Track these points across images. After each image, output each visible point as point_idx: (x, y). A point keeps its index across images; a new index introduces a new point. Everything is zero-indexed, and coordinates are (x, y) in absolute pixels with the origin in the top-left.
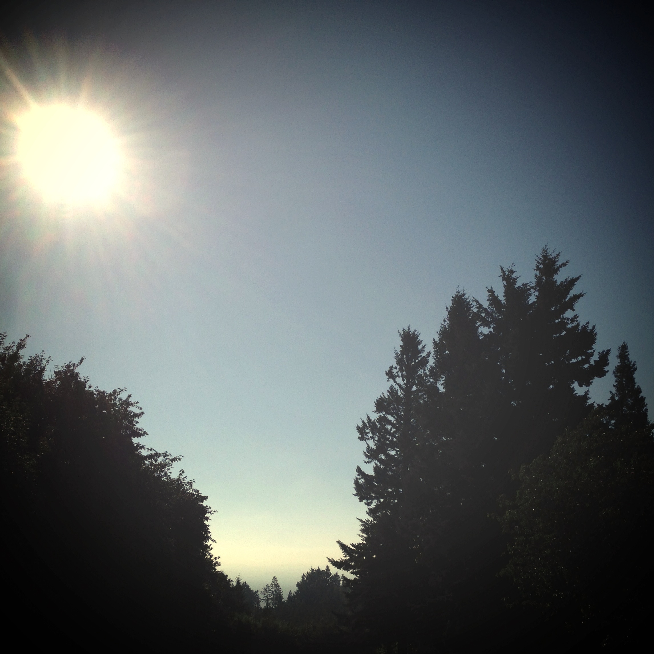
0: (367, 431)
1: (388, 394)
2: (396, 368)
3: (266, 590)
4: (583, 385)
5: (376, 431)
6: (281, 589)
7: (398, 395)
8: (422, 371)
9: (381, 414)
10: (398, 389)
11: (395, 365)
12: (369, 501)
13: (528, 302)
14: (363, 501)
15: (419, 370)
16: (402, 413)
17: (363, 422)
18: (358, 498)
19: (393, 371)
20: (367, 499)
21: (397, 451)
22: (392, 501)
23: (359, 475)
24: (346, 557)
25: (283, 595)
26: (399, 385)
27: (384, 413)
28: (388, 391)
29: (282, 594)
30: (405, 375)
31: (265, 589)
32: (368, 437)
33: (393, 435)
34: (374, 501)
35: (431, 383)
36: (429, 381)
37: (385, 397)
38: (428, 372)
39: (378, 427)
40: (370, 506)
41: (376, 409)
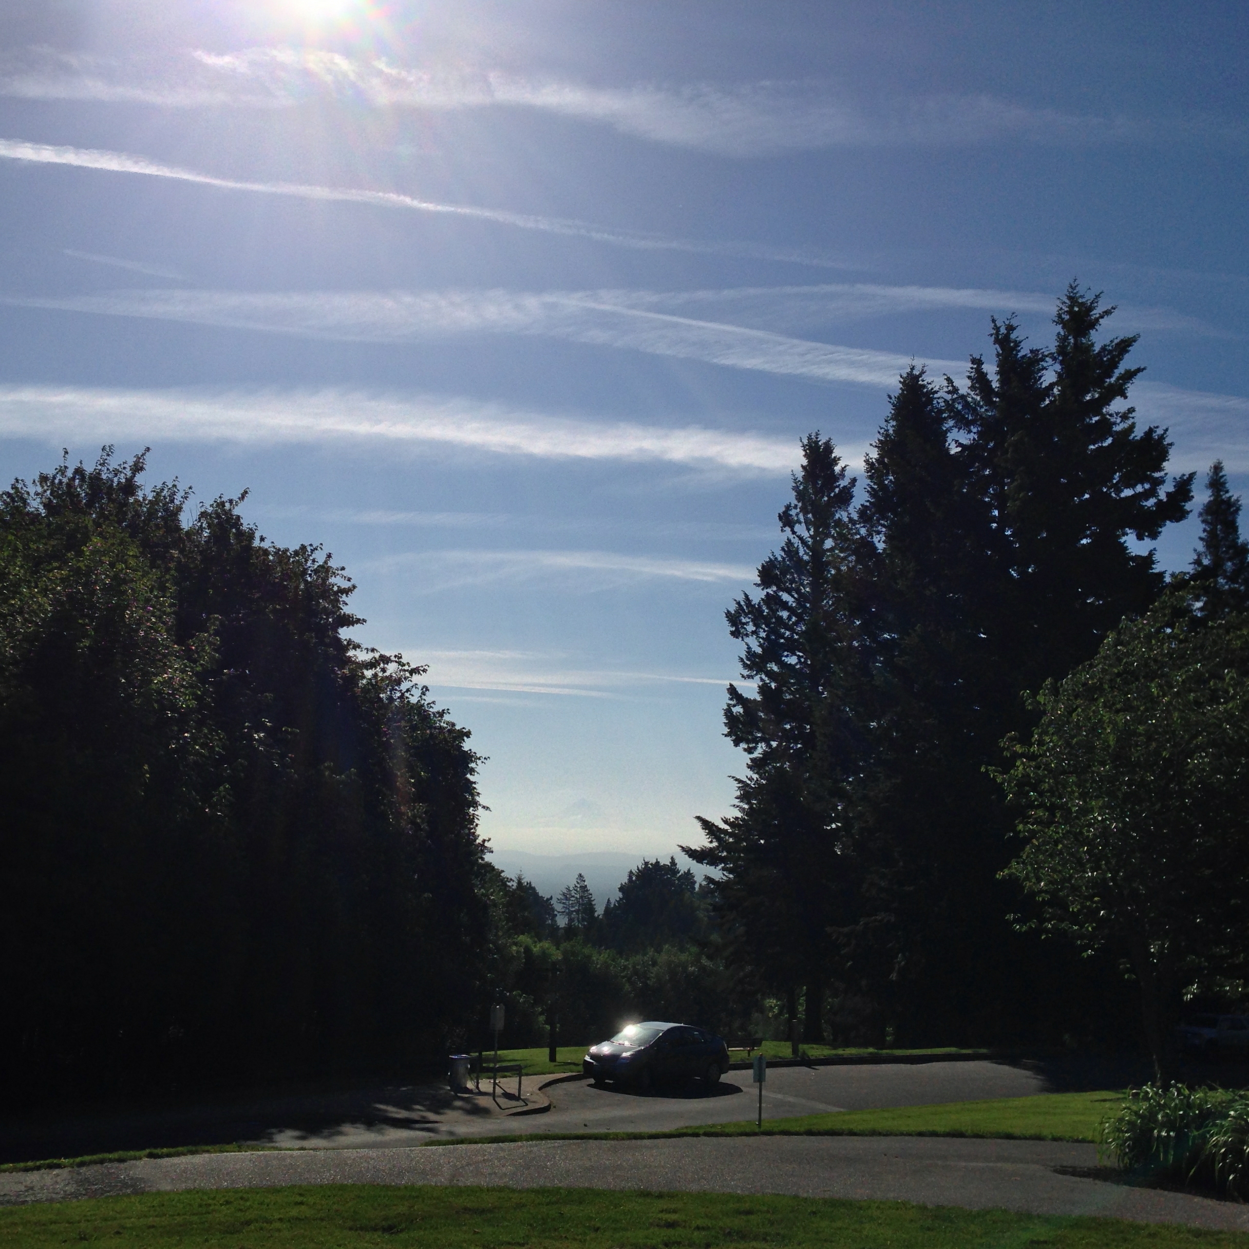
0: (744, 620)
1: (783, 554)
2: (795, 507)
3: (567, 896)
4: (1145, 538)
5: (761, 622)
6: (591, 894)
7: (799, 556)
8: (844, 513)
9: (770, 591)
10: (798, 546)
11: (794, 502)
12: (751, 746)
13: (1041, 384)
14: (741, 744)
15: (836, 511)
16: (808, 589)
17: (739, 603)
18: (732, 740)
19: (790, 513)
20: (748, 742)
21: (799, 657)
22: (791, 746)
23: (731, 699)
24: (711, 842)
25: (596, 904)
26: (801, 538)
27: (775, 588)
28: (783, 549)
29: (593, 903)
30: (811, 520)
31: (563, 894)
32: (747, 631)
33: (792, 628)
34: (760, 745)
35: (862, 536)
36: (858, 532)
37: (776, 559)
38: (854, 516)
39: (765, 614)
40: (753, 753)
41: (762, 580)
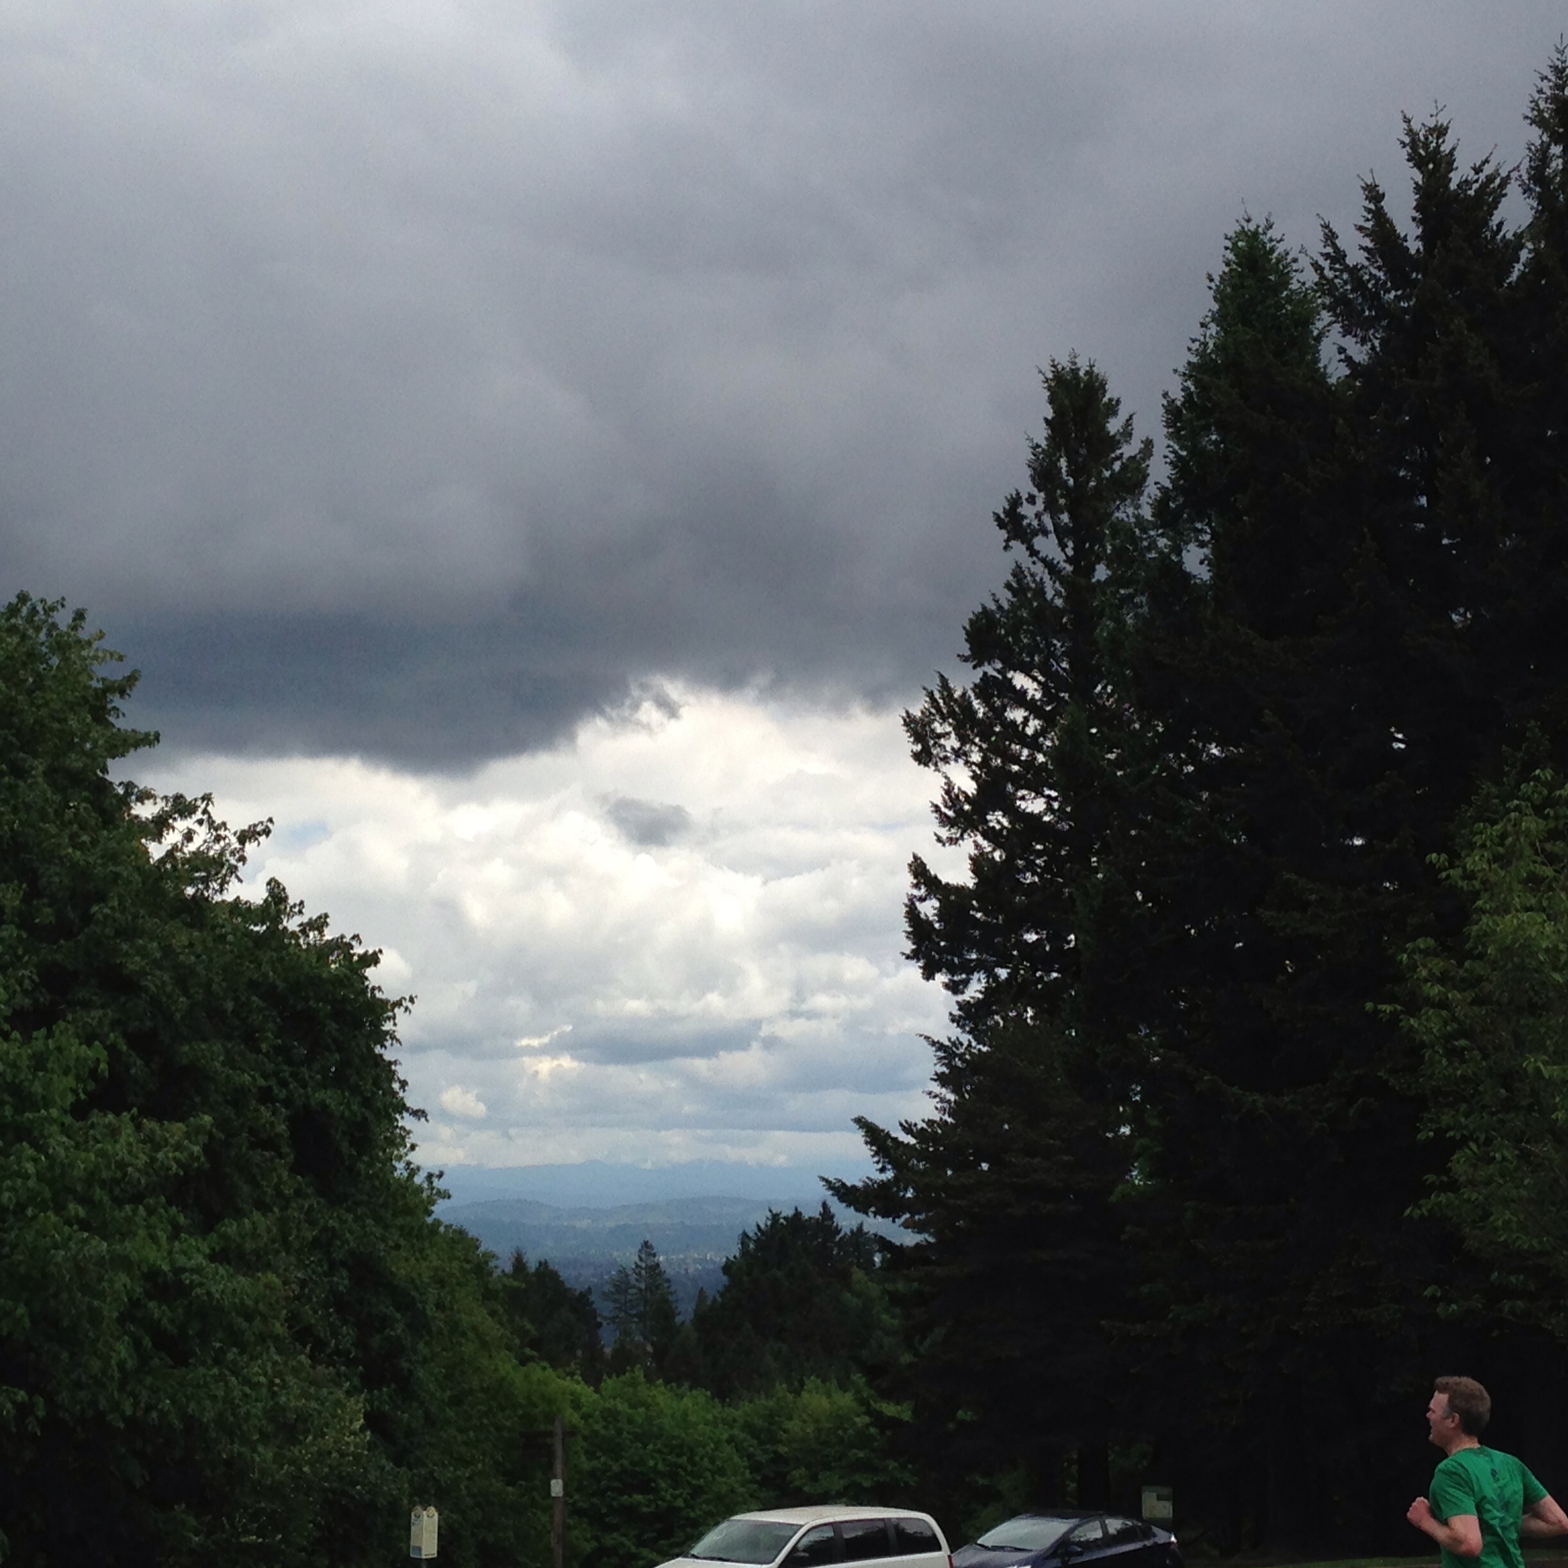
0: (938, 728)
2: (1032, 500)
5: (972, 732)
6: (670, 1281)
7: (1045, 599)
8: (1130, 511)
9: (989, 669)
10: (1041, 579)
11: (1028, 489)
12: (956, 978)
14: (938, 975)
15: (1118, 508)
16: (1064, 665)
17: (929, 697)
18: (920, 967)
19: (1023, 513)
21: (1049, 799)
22: (1038, 974)
23: (915, 886)
24: (882, 1170)
25: (677, 1300)
27: (999, 666)
29: (674, 1298)
30: (1066, 526)
34: (976, 976)
35: (1161, 552)
36: (1153, 545)
38: (1147, 513)
41: (971, 650)
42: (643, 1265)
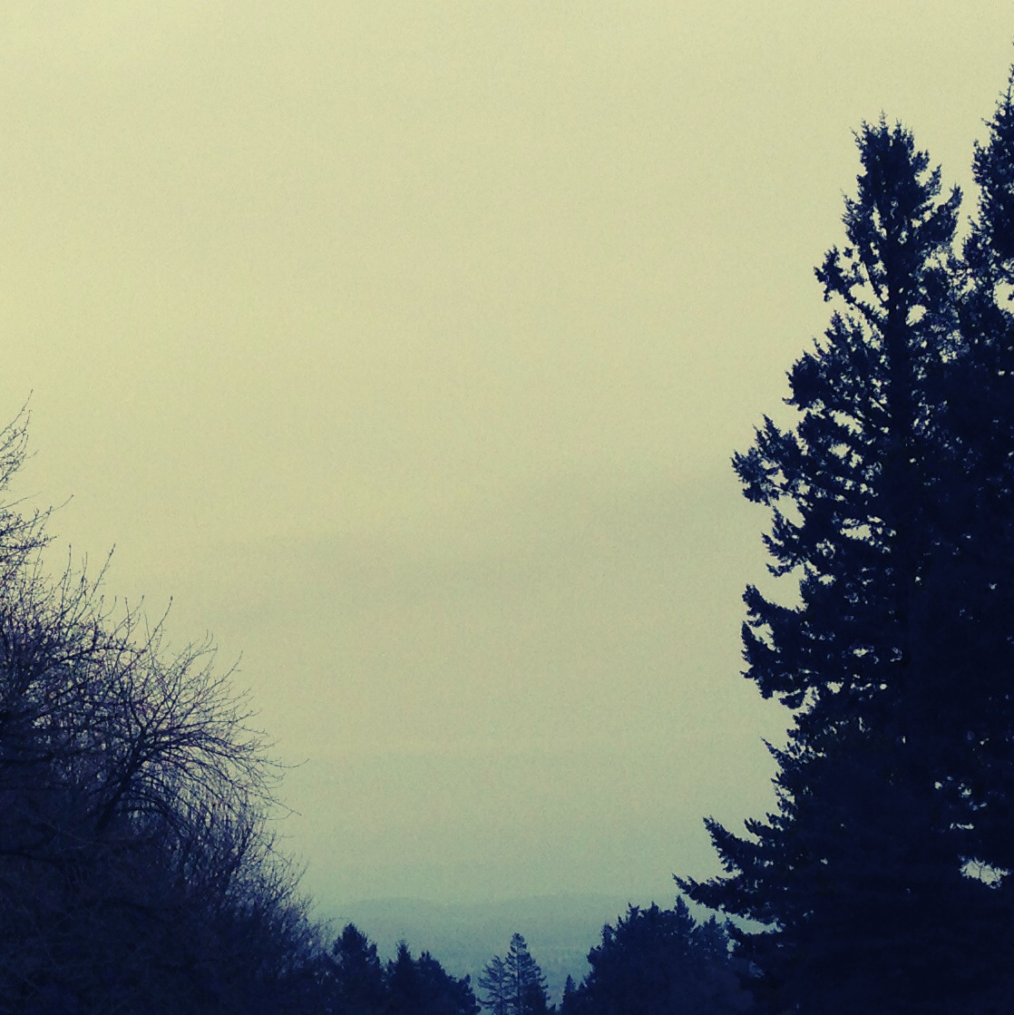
1: (830, 342)
2: (849, 253)
3: (496, 975)
6: (538, 970)
7: (863, 342)
8: (940, 255)
9: (812, 411)
12: (792, 694)
14: (775, 693)
18: (758, 684)
19: (840, 267)
20: (787, 687)
21: (873, 526)
22: (869, 686)
23: (750, 613)
25: (547, 986)
27: (822, 406)
28: (829, 334)
29: (543, 984)
31: (489, 970)
32: (775, 486)
33: (857, 475)
34: (809, 690)
37: (820, 351)
38: (959, 256)
39: (804, 453)
40: (799, 706)
41: (795, 393)
42: (515, 955)
